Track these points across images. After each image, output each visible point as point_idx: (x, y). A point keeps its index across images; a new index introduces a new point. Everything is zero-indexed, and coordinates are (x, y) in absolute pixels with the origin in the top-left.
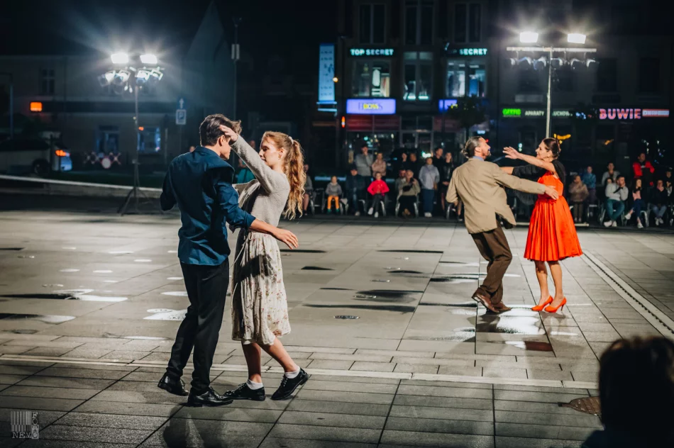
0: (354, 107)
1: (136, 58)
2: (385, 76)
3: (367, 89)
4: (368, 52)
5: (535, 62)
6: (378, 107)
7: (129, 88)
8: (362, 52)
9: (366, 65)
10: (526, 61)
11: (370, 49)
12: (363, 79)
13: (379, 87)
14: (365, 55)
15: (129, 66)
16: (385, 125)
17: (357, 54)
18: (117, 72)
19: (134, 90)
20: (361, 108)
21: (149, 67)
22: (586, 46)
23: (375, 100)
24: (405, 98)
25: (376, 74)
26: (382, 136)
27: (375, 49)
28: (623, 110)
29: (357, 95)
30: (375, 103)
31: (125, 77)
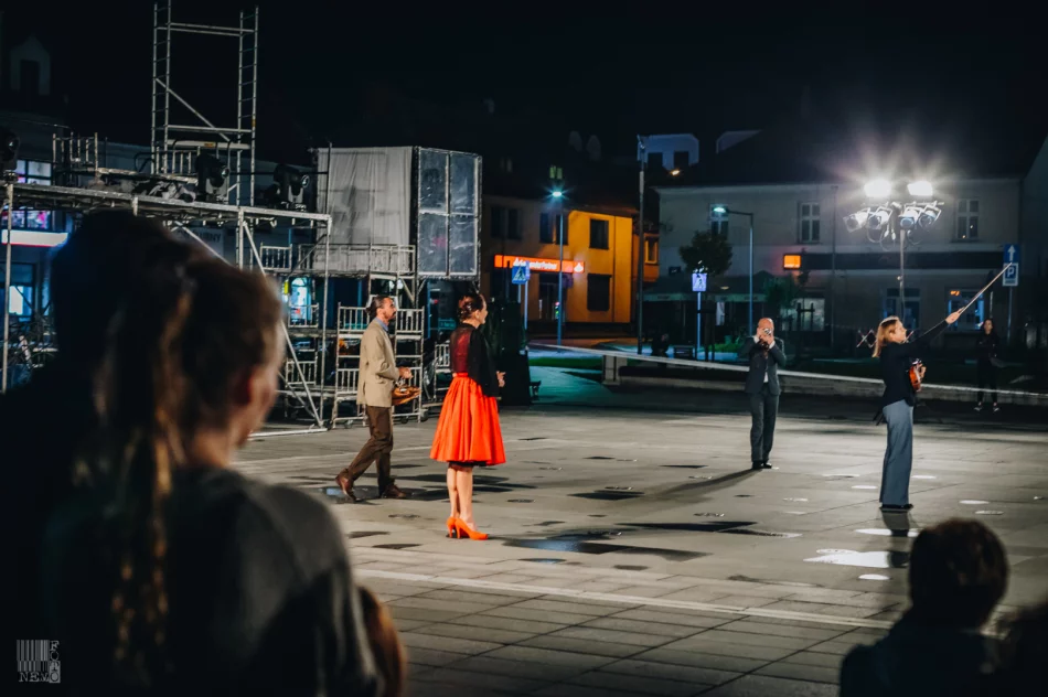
1: (902, 188)
7: (890, 233)
15: (892, 201)
18: (874, 210)
19: (898, 236)
21: (921, 202)
31: (884, 217)
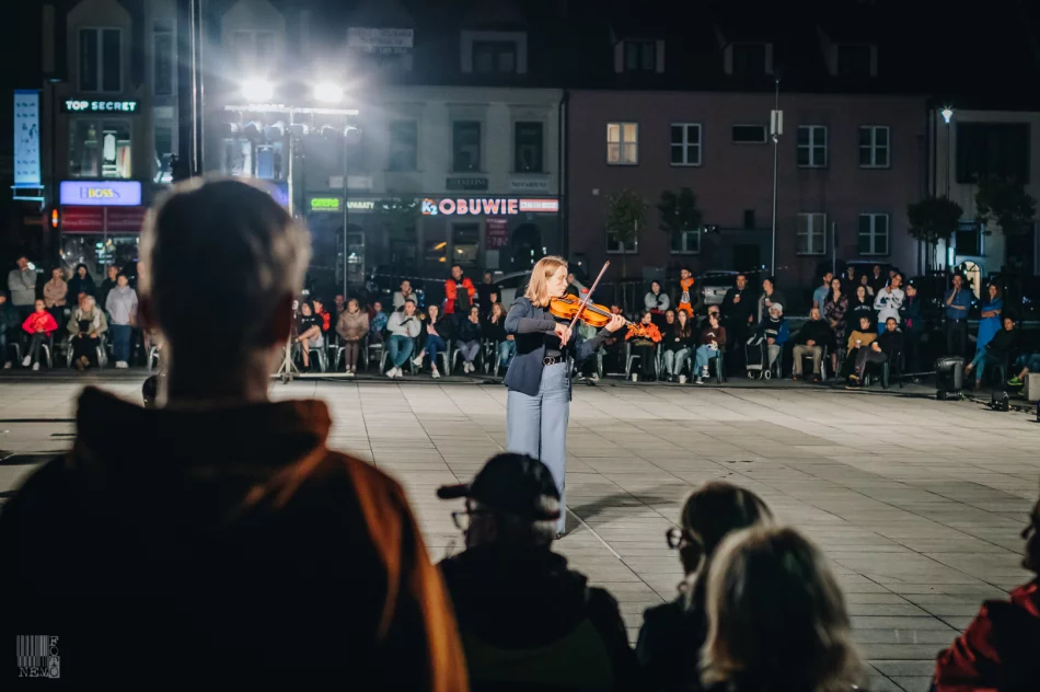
0: (72, 193)
2: (124, 145)
3: (94, 165)
4: (95, 106)
5: (267, 128)
6: (112, 194)
8: (83, 105)
9: (92, 126)
10: (254, 127)
11: (99, 100)
12: (88, 149)
13: (114, 163)
14: (89, 110)
16: (125, 223)
17: (76, 108)
20: (84, 195)
22: (341, 107)
23: (107, 183)
24: (156, 180)
25: (110, 141)
26: (122, 240)
27: (106, 101)
28: (491, 201)
29: (78, 175)
30: (107, 188)
